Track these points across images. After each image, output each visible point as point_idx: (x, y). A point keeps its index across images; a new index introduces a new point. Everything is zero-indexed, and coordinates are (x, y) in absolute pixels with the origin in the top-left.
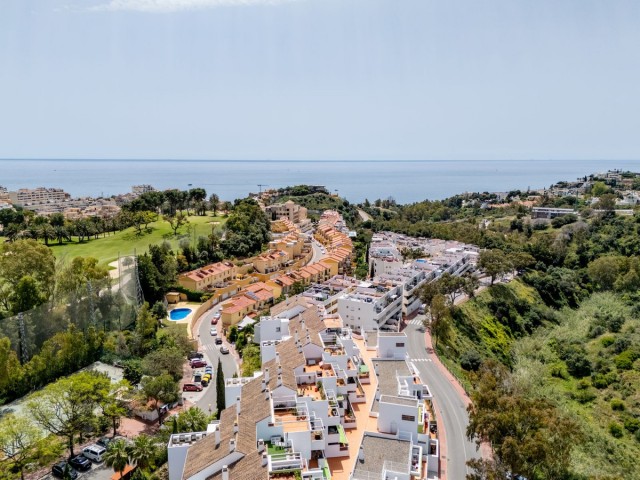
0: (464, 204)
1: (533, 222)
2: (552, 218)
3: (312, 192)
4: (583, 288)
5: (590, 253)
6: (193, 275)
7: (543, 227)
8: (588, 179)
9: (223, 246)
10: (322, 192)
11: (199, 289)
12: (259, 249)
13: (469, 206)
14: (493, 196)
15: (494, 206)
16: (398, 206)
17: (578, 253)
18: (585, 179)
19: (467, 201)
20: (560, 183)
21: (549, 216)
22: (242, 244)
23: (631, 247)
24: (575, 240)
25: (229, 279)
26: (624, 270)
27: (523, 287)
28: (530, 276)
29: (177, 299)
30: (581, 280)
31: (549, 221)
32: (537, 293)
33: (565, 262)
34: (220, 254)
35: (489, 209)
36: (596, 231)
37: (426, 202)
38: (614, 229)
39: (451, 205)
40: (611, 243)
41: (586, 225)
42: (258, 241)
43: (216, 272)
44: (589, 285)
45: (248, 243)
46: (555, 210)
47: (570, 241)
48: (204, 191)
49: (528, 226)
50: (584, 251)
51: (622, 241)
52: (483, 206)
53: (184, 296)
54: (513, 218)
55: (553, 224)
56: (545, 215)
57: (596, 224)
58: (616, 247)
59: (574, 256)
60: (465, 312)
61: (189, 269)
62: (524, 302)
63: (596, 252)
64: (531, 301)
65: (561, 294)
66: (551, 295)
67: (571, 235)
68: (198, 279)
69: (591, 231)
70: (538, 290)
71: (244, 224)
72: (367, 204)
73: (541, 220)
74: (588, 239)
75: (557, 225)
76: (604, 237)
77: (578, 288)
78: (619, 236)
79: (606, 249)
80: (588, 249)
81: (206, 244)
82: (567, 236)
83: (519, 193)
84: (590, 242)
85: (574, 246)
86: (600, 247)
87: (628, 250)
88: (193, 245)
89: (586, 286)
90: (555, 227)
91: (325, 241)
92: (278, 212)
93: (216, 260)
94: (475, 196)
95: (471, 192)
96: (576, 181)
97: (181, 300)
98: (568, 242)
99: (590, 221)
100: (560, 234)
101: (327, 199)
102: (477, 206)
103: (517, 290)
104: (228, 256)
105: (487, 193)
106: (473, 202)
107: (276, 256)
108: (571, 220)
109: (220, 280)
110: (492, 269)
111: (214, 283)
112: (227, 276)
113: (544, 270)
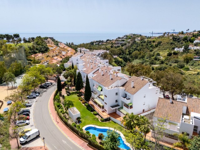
0: (94, 44)
1: (116, 46)
5: (131, 52)
6: (33, 56)
7: (119, 47)
10: (53, 39)
12: (47, 51)
13: (96, 44)
14: (102, 41)
15: (103, 43)
17: (128, 52)
18: (125, 36)
20: (119, 37)
23: (140, 49)
26: (140, 54)
28: (120, 56)
31: (120, 45)
34: (37, 51)
36: (132, 46)
37: (83, 44)
38: (136, 45)
39: (91, 44)
40: (136, 49)
43: (39, 56)
46: (121, 42)
48: (19, 35)
51: (138, 48)
52: (100, 44)
54: (111, 45)
56: (119, 43)
57: (132, 44)
58: (137, 50)
59: (128, 53)
63: (133, 51)
68: (35, 57)
70: (123, 59)
73: (118, 45)
74: (130, 48)
75: (122, 46)
76: (134, 47)
78: (137, 47)
79: (135, 50)
80: (131, 51)
83: (109, 40)
84: (131, 49)
85: (127, 50)
86: (133, 50)
87: (140, 50)
89: (132, 58)
91: (64, 50)
94: (97, 41)
95: (95, 41)
96: (122, 37)
98: (126, 49)
99: (130, 44)
100: (124, 47)
101: (56, 41)
102: (98, 44)
103: (119, 59)
104: (40, 52)
105: (100, 40)
106: (97, 43)
108: (125, 44)
109: (41, 58)
110: (114, 53)
111: (39, 59)
112: (42, 57)
113: (123, 55)
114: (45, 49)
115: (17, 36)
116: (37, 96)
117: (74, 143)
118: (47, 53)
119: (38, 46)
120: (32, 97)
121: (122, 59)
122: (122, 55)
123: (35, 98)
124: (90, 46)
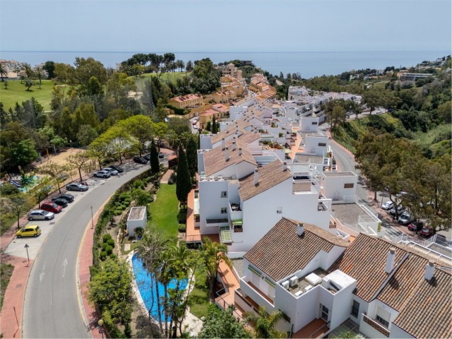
0: (351, 77)
1: (402, 83)
2: (416, 80)
3: (243, 65)
4: (433, 122)
5: (440, 102)
6: (177, 99)
7: (409, 87)
8: (446, 58)
9: (192, 86)
10: (250, 65)
11: (182, 107)
12: (215, 90)
13: (355, 79)
14: (374, 71)
15: (374, 77)
16: (303, 79)
17: (432, 102)
18: (444, 59)
19: (353, 75)
20: (425, 62)
21: (414, 79)
22: (204, 85)
24: (431, 93)
25: (198, 104)
27: (391, 118)
28: (397, 113)
29: (169, 112)
30: (432, 117)
31: (413, 83)
32: (401, 122)
33: (422, 108)
34: (191, 90)
35: (370, 80)
36: (447, 87)
37: (324, 77)
39: (342, 78)
41: (440, 83)
42: (214, 84)
43: (190, 99)
44: (437, 120)
45: (208, 85)
47: (427, 95)
48: (174, 55)
49: (398, 86)
50: (436, 101)
52: (365, 78)
53: (173, 111)
54: (387, 82)
55: (416, 84)
56: (411, 79)
57: (448, 82)
59: (429, 104)
60: (352, 125)
61: (173, 97)
62: (392, 125)
64: (396, 126)
65: (417, 124)
66: (410, 123)
67: (428, 90)
68: (180, 101)
69: (444, 87)
70: (402, 120)
71: (204, 72)
72: (282, 76)
73: (408, 82)
74: (440, 93)
75: (419, 85)
77: (429, 121)
80: (440, 99)
81: (182, 83)
82: (426, 91)
83: (393, 68)
84: (442, 94)
85: (430, 97)
88: (174, 83)
89: (435, 121)
90: (418, 87)
92: (223, 71)
93: (189, 93)
94: (359, 72)
95: (357, 70)
96: (437, 61)
97: (171, 114)
98: (426, 95)
99: (443, 81)
100: (421, 90)
101: (254, 70)
102: (361, 79)
103: (387, 119)
104: (195, 92)
105: (369, 69)
106: (358, 76)
107: (227, 93)
108: (430, 81)
109: (193, 104)
110: (371, 102)
111: (190, 105)
112: (197, 102)
113: (407, 110)
114: (210, 85)
115: (170, 57)
116: (112, 175)
117: (77, 269)
118: (211, 95)
119: (198, 79)
120: (102, 175)
121: (397, 120)
122: (405, 108)
123: (106, 177)
124: (338, 83)
